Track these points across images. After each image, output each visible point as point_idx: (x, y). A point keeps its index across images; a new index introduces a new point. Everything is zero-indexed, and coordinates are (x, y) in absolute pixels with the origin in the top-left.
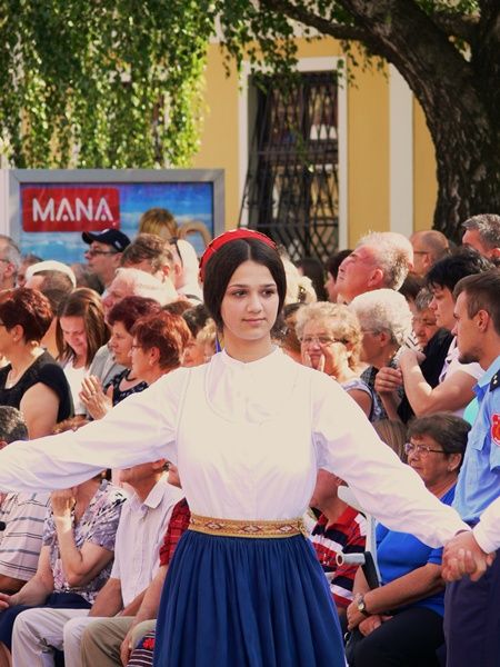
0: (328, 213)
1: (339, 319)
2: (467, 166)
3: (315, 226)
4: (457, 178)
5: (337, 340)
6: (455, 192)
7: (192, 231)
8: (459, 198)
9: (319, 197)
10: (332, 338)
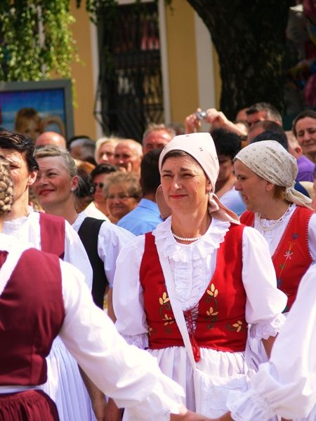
0: (157, 101)
1: (131, 182)
2: (241, 67)
3: (148, 110)
4: (234, 76)
5: (131, 197)
6: (233, 85)
7: (51, 122)
8: (236, 89)
9: (150, 90)
10: (127, 195)
